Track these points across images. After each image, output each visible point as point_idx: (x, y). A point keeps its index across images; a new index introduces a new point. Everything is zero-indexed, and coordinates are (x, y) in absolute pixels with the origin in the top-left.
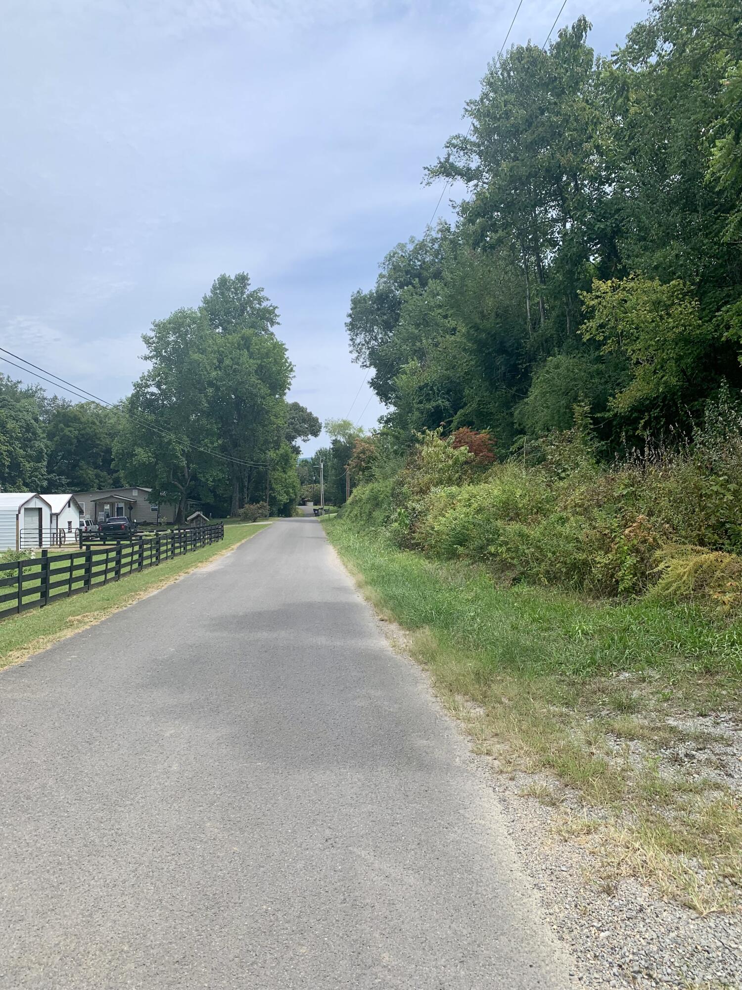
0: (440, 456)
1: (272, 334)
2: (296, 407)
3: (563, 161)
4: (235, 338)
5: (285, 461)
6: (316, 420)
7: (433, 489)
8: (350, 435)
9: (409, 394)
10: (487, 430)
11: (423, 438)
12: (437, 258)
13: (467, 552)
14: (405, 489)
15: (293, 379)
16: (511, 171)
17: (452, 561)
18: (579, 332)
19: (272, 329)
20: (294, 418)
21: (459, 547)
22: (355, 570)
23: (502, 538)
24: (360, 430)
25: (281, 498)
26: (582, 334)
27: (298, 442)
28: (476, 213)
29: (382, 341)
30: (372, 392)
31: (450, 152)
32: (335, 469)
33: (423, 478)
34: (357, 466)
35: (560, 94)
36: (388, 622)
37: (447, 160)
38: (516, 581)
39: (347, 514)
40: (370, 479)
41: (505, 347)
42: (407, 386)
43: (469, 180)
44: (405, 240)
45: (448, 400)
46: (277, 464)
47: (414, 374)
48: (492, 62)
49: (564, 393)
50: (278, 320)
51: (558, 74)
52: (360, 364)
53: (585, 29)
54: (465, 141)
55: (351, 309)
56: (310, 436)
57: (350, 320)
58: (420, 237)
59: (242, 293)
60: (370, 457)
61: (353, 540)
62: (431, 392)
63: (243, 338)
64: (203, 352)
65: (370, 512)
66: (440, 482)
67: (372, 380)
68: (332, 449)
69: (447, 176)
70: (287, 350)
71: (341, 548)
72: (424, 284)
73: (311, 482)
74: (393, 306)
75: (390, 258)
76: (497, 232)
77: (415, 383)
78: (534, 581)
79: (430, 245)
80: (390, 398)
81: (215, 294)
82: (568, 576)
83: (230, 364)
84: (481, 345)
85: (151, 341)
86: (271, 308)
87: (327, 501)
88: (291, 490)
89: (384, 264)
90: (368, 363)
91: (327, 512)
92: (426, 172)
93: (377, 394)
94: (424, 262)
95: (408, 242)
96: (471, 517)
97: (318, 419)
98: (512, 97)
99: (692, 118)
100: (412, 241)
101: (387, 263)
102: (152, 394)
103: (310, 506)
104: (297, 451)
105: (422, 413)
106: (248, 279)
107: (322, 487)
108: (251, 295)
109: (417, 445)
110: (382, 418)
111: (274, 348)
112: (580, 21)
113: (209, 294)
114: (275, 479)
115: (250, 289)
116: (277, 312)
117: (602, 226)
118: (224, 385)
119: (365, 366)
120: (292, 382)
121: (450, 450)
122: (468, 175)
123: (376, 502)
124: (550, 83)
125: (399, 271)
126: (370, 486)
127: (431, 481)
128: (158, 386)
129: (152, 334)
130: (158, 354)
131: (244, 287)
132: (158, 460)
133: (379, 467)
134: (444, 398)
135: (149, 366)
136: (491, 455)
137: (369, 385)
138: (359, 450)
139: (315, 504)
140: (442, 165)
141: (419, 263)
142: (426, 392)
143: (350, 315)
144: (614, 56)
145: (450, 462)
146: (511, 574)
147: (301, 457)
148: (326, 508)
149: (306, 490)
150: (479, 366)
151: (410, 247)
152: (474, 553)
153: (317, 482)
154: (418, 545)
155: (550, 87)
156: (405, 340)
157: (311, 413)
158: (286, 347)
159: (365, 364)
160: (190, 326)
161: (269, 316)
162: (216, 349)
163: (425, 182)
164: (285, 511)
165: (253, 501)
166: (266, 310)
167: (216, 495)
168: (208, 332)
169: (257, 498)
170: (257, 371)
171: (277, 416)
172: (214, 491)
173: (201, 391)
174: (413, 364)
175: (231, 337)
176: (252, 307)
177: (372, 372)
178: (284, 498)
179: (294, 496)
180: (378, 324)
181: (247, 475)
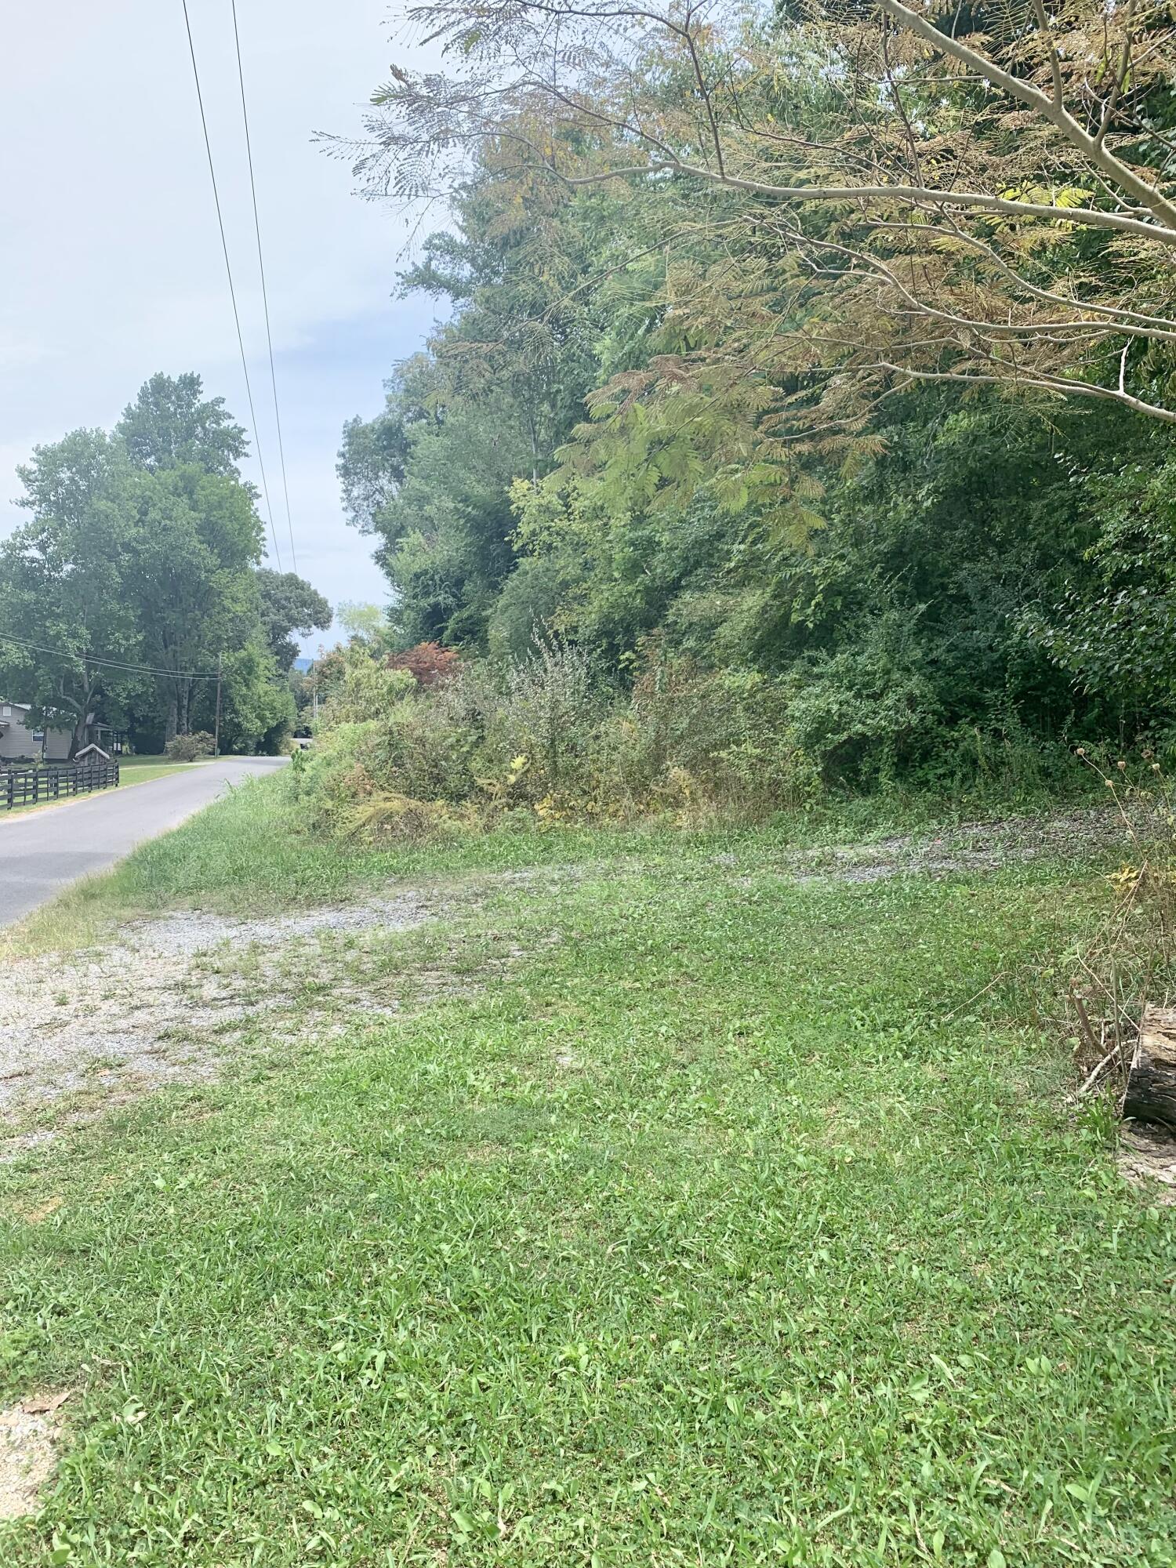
1: (237, 470)
4: (169, 476)
5: (249, 670)
6: (323, 603)
19: (238, 463)
20: (285, 597)
25: (251, 725)
27: (294, 637)
31: (431, 256)
37: (427, 266)
41: (502, 532)
42: (407, 571)
43: (457, 296)
45: (454, 596)
46: (236, 673)
47: (415, 553)
50: (247, 449)
52: (359, 527)
54: (452, 242)
55: (345, 445)
56: (313, 628)
57: (343, 461)
59: (190, 405)
62: (430, 582)
63: (182, 477)
64: (112, 498)
67: (378, 552)
69: (427, 288)
70: (258, 497)
77: (412, 567)
81: (147, 404)
83: (158, 518)
84: (475, 526)
85: (32, 477)
86: (236, 430)
88: (267, 713)
90: (371, 527)
92: (400, 279)
93: (385, 574)
97: (326, 601)
102: (33, 560)
104: (293, 650)
105: (417, 612)
106: (199, 384)
108: (204, 408)
111: (232, 494)
113: (135, 402)
114: (241, 696)
115: (204, 398)
118: (147, 550)
119: (367, 531)
122: (457, 289)
128: (42, 547)
129: (34, 467)
130: (44, 498)
131: (194, 395)
132: (38, 662)
134: (447, 592)
135: (29, 516)
137: (375, 561)
140: (421, 272)
143: (343, 455)
145: (385, 690)
147: (301, 660)
156: (409, 501)
157: (315, 593)
158: (258, 492)
159: (366, 528)
160: (94, 458)
161: (231, 442)
162: (138, 492)
163: (396, 295)
164: (269, 745)
165: (196, 729)
166: (226, 433)
167: (133, 719)
168: (123, 468)
169: (202, 725)
170: (200, 530)
171: (235, 600)
172: (129, 713)
173: (110, 558)
174: (415, 538)
175: (164, 475)
176: (204, 428)
177: (378, 541)
178: (254, 726)
179: (273, 723)
180: (384, 470)
181: (187, 689)
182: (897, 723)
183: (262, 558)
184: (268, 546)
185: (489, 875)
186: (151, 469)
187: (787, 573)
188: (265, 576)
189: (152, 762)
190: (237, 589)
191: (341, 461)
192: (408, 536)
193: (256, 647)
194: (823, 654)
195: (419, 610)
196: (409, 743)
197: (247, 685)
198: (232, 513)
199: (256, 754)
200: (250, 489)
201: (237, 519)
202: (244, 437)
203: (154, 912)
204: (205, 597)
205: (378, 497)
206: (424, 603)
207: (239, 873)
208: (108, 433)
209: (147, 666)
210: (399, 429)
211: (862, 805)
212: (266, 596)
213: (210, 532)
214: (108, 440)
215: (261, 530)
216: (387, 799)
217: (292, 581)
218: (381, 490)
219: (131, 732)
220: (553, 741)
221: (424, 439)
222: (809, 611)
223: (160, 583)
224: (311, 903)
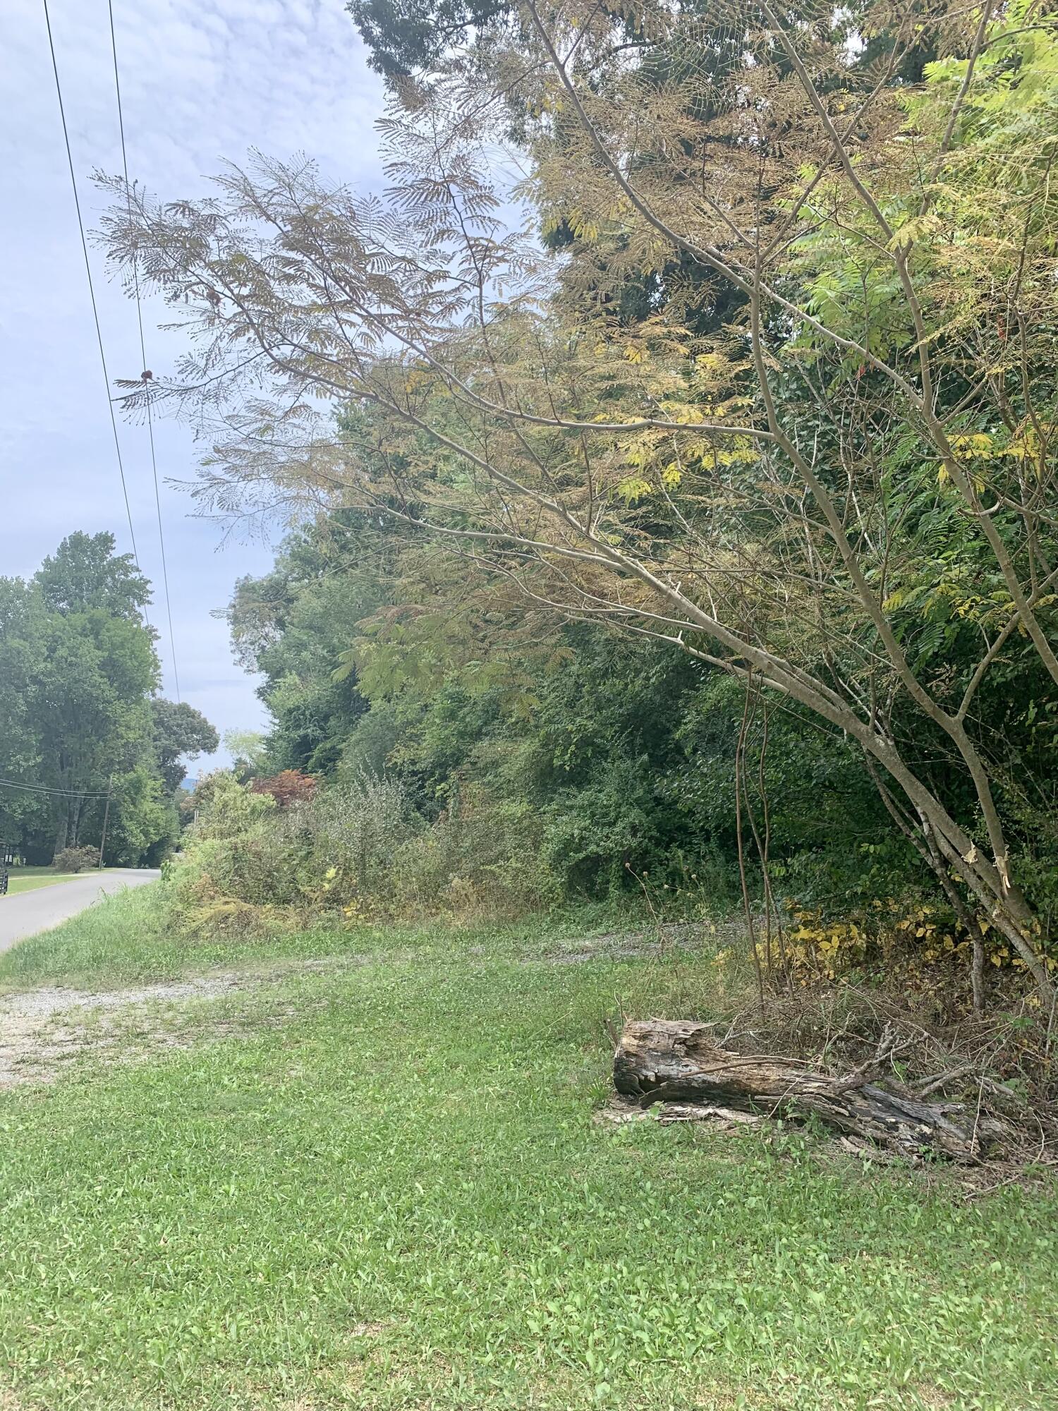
1: (140, 615)
4: (79, 619)
5: (136, 791)
6: (211, 730)
19: (141, 609)
20: (177, 726)
25: (133, 840)
27: (183, 759)
42: (282, 706)
45: (321, 729)
47: (291, 691)
50: (150, 598)
52: (245, 667)
55: (236, 598)
56: (200, 752)
59: (103, 559)
62: (301, 717)
63: (91, 620)
64: (25, 637)
67: (259, 689)
70: (157, 638)
75: (290, 541)
81: (64, 556)
83: (65, 655)
86: (142, 582)
88: (151, 830)
89: (281, 547)
90: (256, 668)
93: (266, 706)
97: (215, 729)
101: (286, 547)
104: (181, 772)
105: (287, 742)
106: (112, 541)
108: (115, 562)
111: (138, 635)
113: (54, 555)
115: (115, 554)
118: (53, 683)
121: (249, 797)
125: (297, 558)
131: (107, 550)
134: (316, 726)
142: (295, 716)
143: (234, 606)
145: (249, 811)
156: (289, 647)
157: (205, 721)
158: (157, 633)
159: (250, 669)
160: (12, 602)
161: (138, 591)
162: (50, 632)
164: (151, 858)
165: (84, 844)
166: (133, 584)
167: (26, 833)
168: (37, 612)
169: (91, 839)
170: (102, 666)
171: (128, 728)
172: (23, 828)
173: (18, 689)
174: (292, 678)
175: (74, 617)
176: (113, 578)
177: (261, 679)
178: (138, 840)
179: (157, 839)
180: (270, 619)
181: (78, 806)
182: (622, 845)
183: (157, 691)
184: (164, 681)
185: (294, 962)
186: (63, 612)
187: (553, 727)
188: (158, 707)
189: (41, 873)
190: (132, 718)
191: (231, 611)
192: (285, 677)
193: (145, 768)
194: (573, 790)
195: (290, 740)
196: (250, 856)
197: (134, 804)
198: (133, 652)
199: (139, 867)
200: (150, 632)
201: (136, 658)
202: (149, 587)
203: (24, 989)
204: (101, 724)
205: (263, 642)
206: (296, 735)
207: (97, 960)
208: (27, 581)
209: (43, 785)
210: (284, 587)
211: (592, 909)
212: (159, 723)
213: (111, 667)
214: (26, 587)
215: (157, 667)
216: (227, 903)
217: (184, 710)
218: (266, 637)
219: (22, 846)
220: (363, 856)
221: (305, 595)
222: (566, 758)
223: (63, 712)
224: (149, 981)
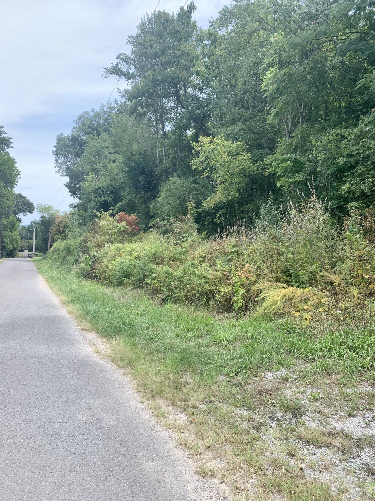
0: (110, 226)
1: (8, 153)
2: (20, 196)
3: (181, 75)
5: (12, 226)
7: (106, 245)
8: (52, 214)
9: (89, 192)
10: (135, 214)
11: (100, 216)
12: (106, 122)
13: (130, 282)
14: (89, 244)
15: (20, 179)
16: (153, 76)
17: (120, 287)
18: (190, 164)
19: (8, 150)
20: (18, 202)
21: (125, 279)
22: (60, 293)
23: (154, 275)
24: (58, 212)
25: (8, 247)
26: (192, 165)
27: (20, 216)
28: (133, 96)
29: (74, 163)
30: (66, 190)
31: (119, 62)
32: (42, 232)
33: (100, 238)
34: (57, 230)
35: (180, 40)
36: (88, 331)
37: (117, 65)
38: (165, 300)
39: (49, 257)
40: (65, 237)
41: (144, 171)
42: (88, 188)
43: (129, 79)
44: (89, 110)
45: (111, 197)
46: (7, 227)
47: (92, 182)
48: (143, 18)
49: (178, 197)
50: (12, 145)
51: (180, 29)
52: (60, 174)
53: (193, 8)
54: (127, 57)
55: (57, 143)
56: (27, 213)
57: (56, 149)
58: (97, 109)
60: (65, 226)
61: (54, 273)
62: (102, 192)
65: (65, 257)
66: (109, 241)
67: (67, 183)
68: (41, 221)
69: (116, 75)
70: (16, 163)
71: (48, 278)
72: (99, 135)
73: (27, 239)
74: (81, 144)
75: (80, 118)
76: (143, 108)
77: (93, 186)
78: (177, 301)
79: (103, 114)
80: (77, 194)
82: (200, 298)
84: (132, 169)
86: (8, 138)
87: (37, 250)
89: (76, 121)
90: (65, 174)
91: (37, 256)
92: (105, 70)
93: (69, 191)
94: (99, 123)
95: (90, 111)
96: (132, 261)
97: (33, 204)
98: (154, 38)
99: (250, 60)
100: (93, 110)
101: (78, 121)
103: (26, 252)
104: (19, 220)
105: (97, 203)
107: (34, 242)
109: (97, 220)
110: (71, 205)
111: (8, 160)
112: (191, 4)
114: (5, 236)
116: (11, 140)
117: (199, 112)
119: (63, 175)
120: (19, 180)
121: (115, 224)
122: (128, 76)
123: (69, 251)
124: (175, 34)
125: (85, 126)
126: (64, 242)
127: (104, 240)
133: (70, 231)
134: (109, 196)
136: (137, 228)
137: (65, 186)
138: (59, 221)
139: (29, 251)
140: (114, 68)
141: (96, 123)
142: (99, 192)
143: (55, 147)
144: (210, 23)
145: (116, 230)
146: (161, 296)
147: (22, 224)
148: (36, 253)
149: (24, 243)
150: (131, 180)
151: (92, 114)
152: (135, 283)
153: (31, 239)
154: (96, 277)
155: (175, 36)
156: (87, 163)
157: (29, 200)
158: (16, 161)
159: (63, 174)
161: (6, 142)
163: (104, 76)
166: (4, 139)
174: (93, 176)
177: (67, 179)
178: (10, 247)
179: (16, 246)
180: (72, 153)
191: (55, 149)
192: (89, 175)
200: (13, 160)
205: (68, 163)
206: (100, 200)
210: (78, 138)
218: (70, 160)
